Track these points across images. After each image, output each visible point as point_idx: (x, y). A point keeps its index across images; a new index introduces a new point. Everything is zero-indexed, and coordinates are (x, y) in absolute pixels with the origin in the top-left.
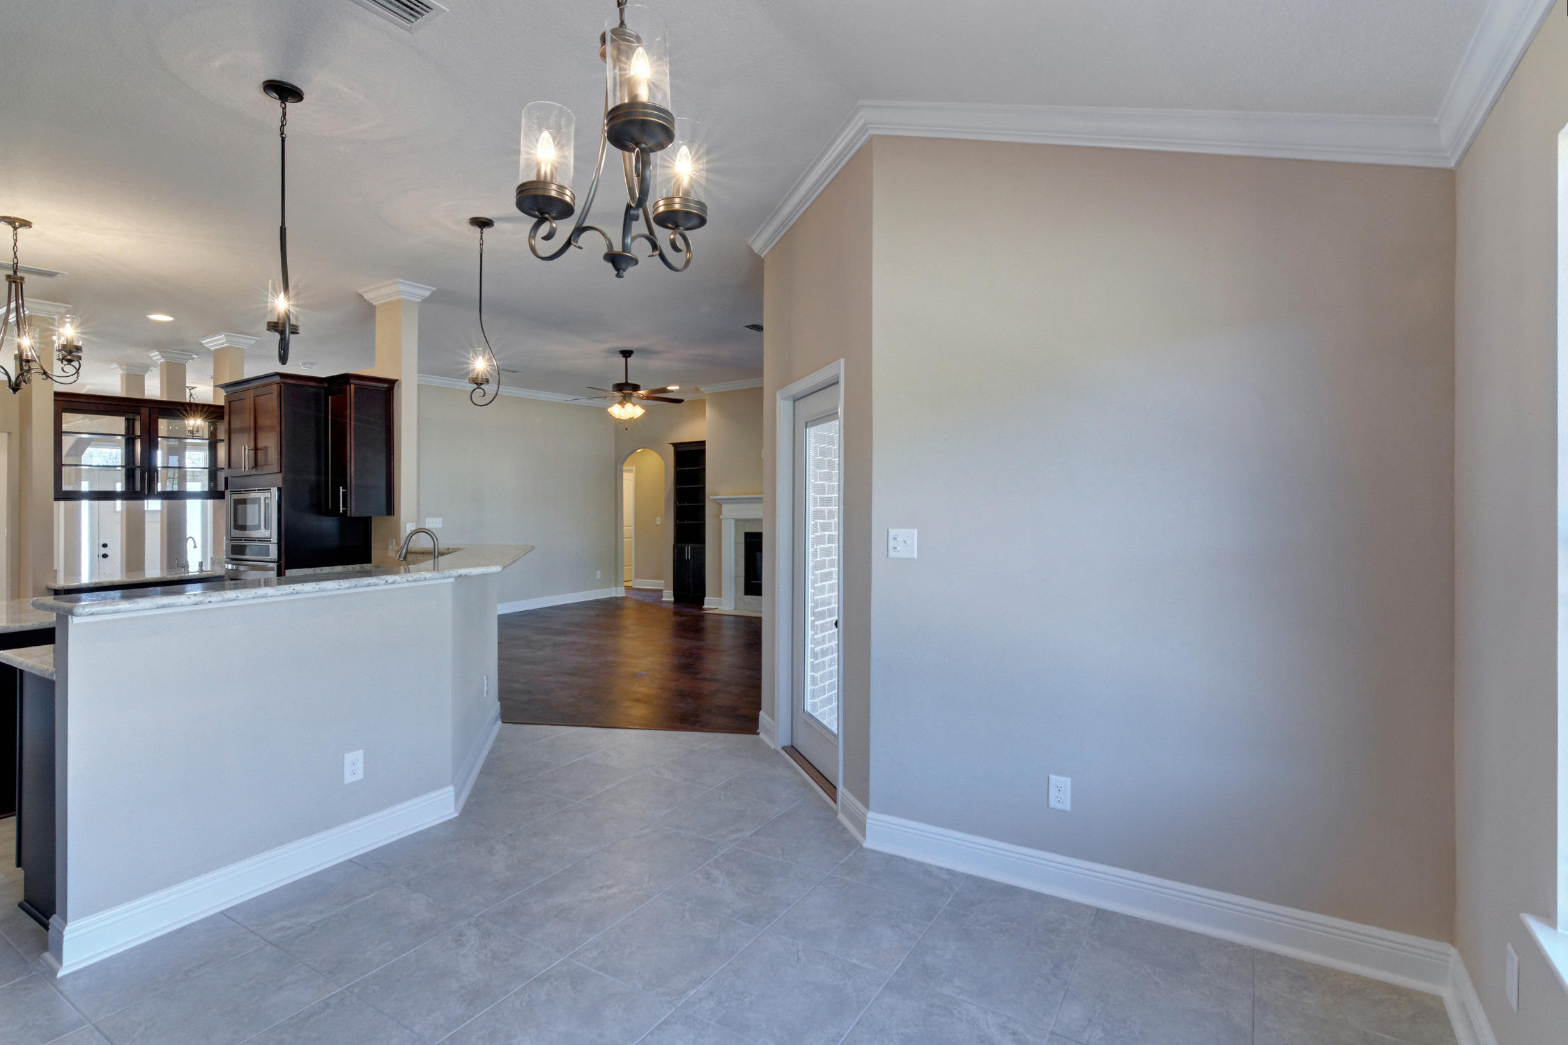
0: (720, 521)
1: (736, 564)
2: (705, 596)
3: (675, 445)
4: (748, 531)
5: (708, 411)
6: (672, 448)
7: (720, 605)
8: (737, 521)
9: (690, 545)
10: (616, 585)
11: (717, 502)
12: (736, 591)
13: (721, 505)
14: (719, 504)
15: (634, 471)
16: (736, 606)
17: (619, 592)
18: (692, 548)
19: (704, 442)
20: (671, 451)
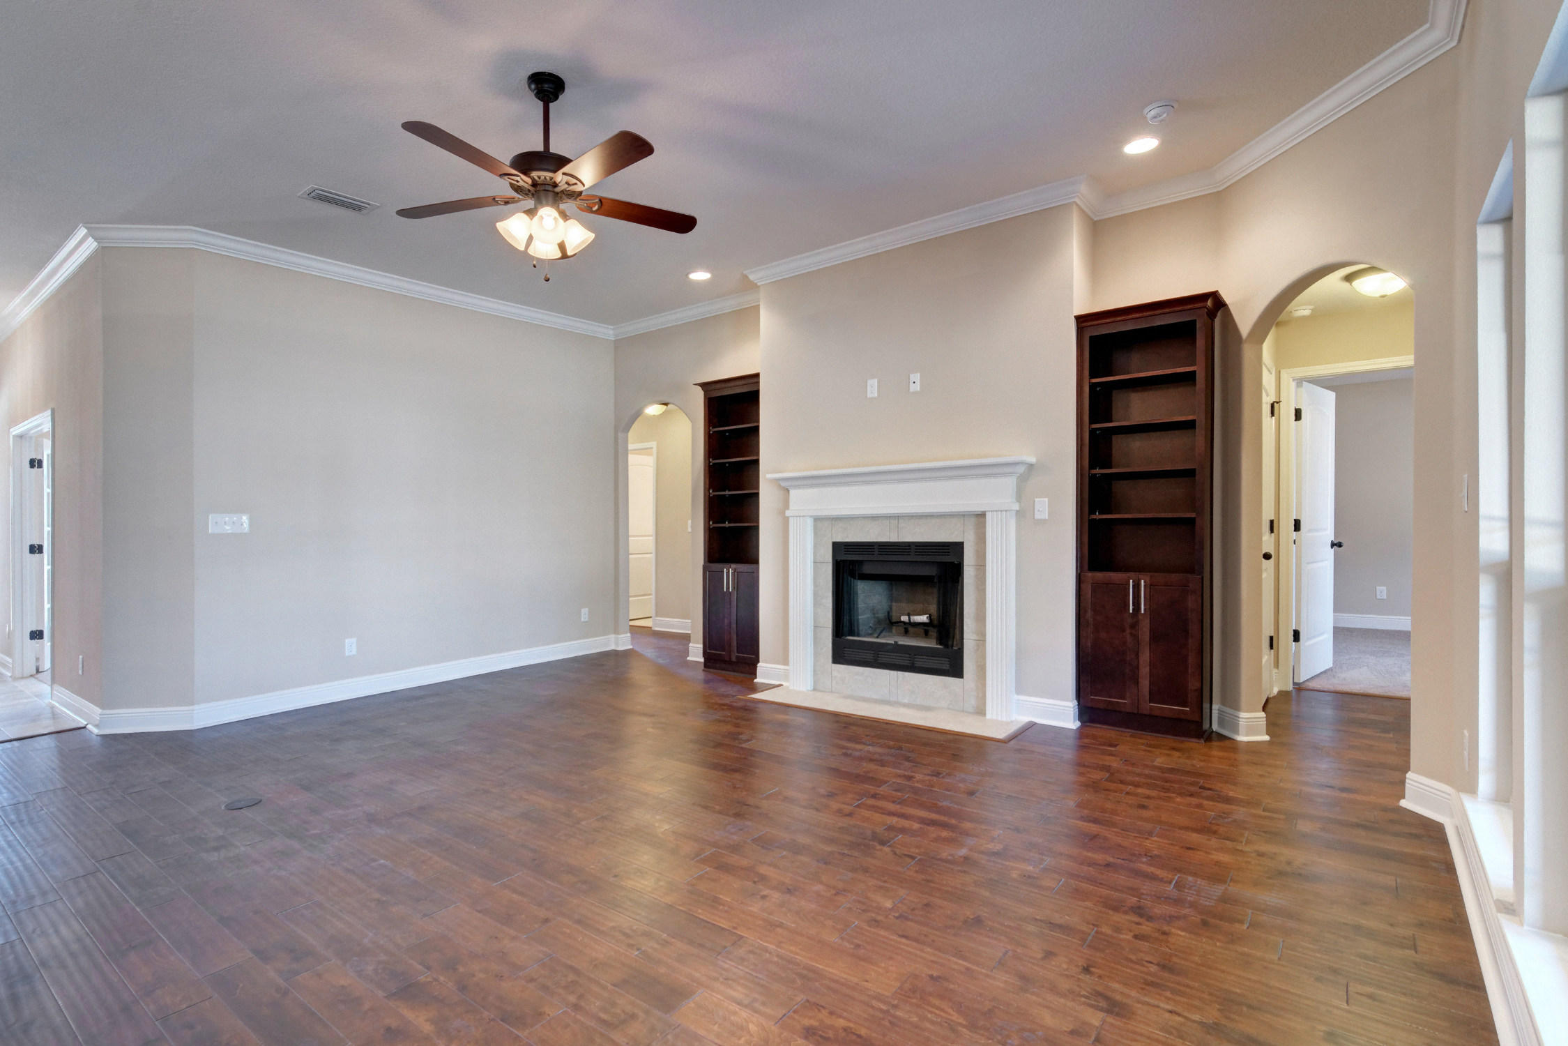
0: (786, 521)
1: (816, 603)
2: (758, 662)
3: (704, 386)
4: (839, 539)
5: (767, 320)
6: (700, 394)
7: (786, 678)
8: (817, 520)
9: (733, 566)
10: (616, 632)
11: (780, 485)
12: (816, 655)
13: (788, 491)
14: (784, 489)
15: (655, 450)
16: (815, 682)
17: (622, 642)
18: (735, 570)
19: (757, 376)
20: (698, 400)
